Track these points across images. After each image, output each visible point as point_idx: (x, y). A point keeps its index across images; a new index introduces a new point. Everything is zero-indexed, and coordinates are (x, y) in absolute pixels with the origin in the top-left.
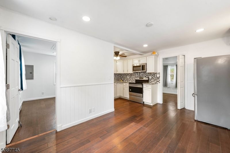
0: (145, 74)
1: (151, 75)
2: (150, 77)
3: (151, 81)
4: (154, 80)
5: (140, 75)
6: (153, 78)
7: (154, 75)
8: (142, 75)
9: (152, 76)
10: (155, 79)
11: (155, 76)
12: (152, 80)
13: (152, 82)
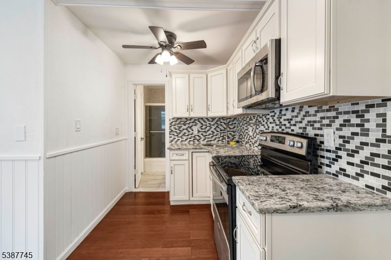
0: (303, 113)
1: (338, 122)
2: (330, 139)
3: (335, 168)
4: (356, 160)
5: (282, 120)
6: (351, 146)
7: (355, 120)
8: (289, 120)
9: (347, 132)
10: (366, 152)
11: (365, 132)
12: (342, 163)
13: (341, 178)
